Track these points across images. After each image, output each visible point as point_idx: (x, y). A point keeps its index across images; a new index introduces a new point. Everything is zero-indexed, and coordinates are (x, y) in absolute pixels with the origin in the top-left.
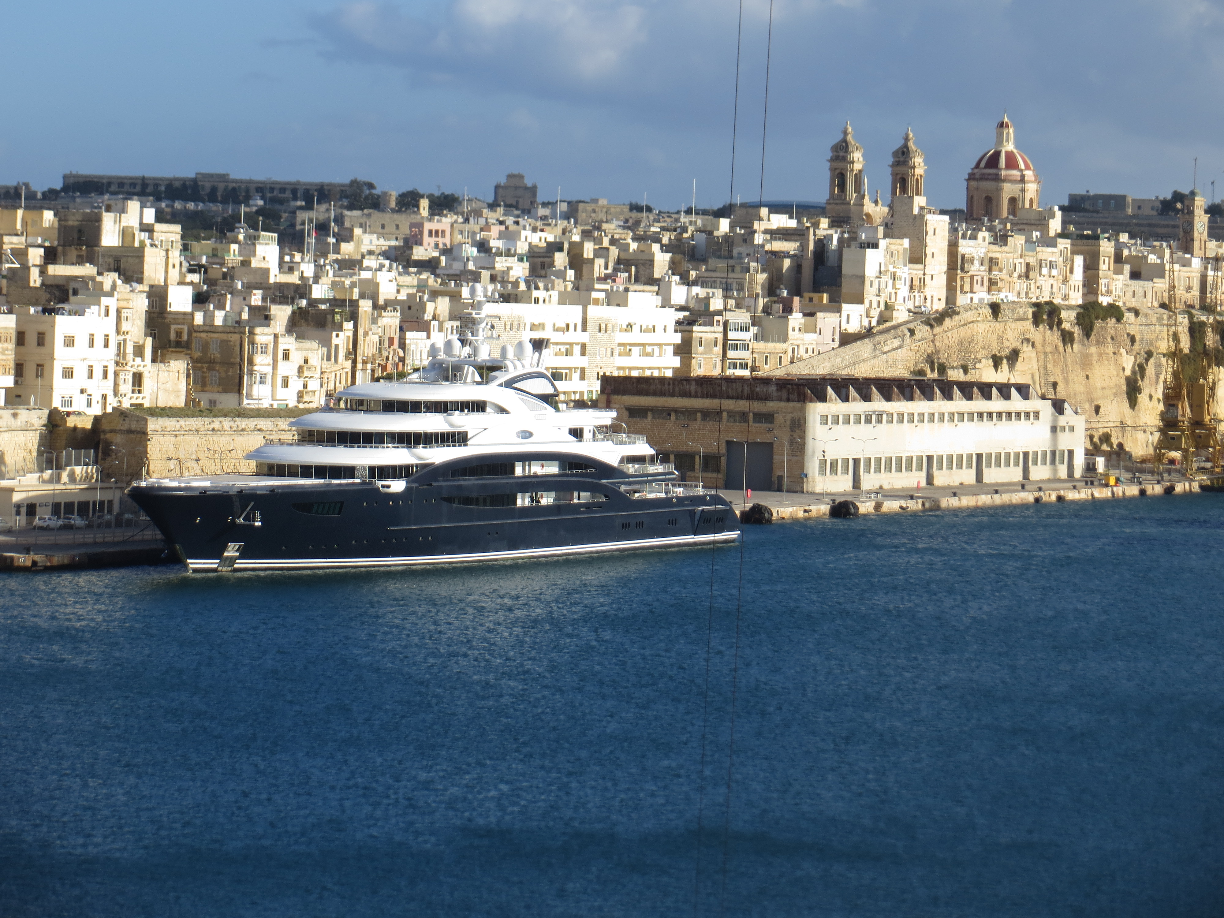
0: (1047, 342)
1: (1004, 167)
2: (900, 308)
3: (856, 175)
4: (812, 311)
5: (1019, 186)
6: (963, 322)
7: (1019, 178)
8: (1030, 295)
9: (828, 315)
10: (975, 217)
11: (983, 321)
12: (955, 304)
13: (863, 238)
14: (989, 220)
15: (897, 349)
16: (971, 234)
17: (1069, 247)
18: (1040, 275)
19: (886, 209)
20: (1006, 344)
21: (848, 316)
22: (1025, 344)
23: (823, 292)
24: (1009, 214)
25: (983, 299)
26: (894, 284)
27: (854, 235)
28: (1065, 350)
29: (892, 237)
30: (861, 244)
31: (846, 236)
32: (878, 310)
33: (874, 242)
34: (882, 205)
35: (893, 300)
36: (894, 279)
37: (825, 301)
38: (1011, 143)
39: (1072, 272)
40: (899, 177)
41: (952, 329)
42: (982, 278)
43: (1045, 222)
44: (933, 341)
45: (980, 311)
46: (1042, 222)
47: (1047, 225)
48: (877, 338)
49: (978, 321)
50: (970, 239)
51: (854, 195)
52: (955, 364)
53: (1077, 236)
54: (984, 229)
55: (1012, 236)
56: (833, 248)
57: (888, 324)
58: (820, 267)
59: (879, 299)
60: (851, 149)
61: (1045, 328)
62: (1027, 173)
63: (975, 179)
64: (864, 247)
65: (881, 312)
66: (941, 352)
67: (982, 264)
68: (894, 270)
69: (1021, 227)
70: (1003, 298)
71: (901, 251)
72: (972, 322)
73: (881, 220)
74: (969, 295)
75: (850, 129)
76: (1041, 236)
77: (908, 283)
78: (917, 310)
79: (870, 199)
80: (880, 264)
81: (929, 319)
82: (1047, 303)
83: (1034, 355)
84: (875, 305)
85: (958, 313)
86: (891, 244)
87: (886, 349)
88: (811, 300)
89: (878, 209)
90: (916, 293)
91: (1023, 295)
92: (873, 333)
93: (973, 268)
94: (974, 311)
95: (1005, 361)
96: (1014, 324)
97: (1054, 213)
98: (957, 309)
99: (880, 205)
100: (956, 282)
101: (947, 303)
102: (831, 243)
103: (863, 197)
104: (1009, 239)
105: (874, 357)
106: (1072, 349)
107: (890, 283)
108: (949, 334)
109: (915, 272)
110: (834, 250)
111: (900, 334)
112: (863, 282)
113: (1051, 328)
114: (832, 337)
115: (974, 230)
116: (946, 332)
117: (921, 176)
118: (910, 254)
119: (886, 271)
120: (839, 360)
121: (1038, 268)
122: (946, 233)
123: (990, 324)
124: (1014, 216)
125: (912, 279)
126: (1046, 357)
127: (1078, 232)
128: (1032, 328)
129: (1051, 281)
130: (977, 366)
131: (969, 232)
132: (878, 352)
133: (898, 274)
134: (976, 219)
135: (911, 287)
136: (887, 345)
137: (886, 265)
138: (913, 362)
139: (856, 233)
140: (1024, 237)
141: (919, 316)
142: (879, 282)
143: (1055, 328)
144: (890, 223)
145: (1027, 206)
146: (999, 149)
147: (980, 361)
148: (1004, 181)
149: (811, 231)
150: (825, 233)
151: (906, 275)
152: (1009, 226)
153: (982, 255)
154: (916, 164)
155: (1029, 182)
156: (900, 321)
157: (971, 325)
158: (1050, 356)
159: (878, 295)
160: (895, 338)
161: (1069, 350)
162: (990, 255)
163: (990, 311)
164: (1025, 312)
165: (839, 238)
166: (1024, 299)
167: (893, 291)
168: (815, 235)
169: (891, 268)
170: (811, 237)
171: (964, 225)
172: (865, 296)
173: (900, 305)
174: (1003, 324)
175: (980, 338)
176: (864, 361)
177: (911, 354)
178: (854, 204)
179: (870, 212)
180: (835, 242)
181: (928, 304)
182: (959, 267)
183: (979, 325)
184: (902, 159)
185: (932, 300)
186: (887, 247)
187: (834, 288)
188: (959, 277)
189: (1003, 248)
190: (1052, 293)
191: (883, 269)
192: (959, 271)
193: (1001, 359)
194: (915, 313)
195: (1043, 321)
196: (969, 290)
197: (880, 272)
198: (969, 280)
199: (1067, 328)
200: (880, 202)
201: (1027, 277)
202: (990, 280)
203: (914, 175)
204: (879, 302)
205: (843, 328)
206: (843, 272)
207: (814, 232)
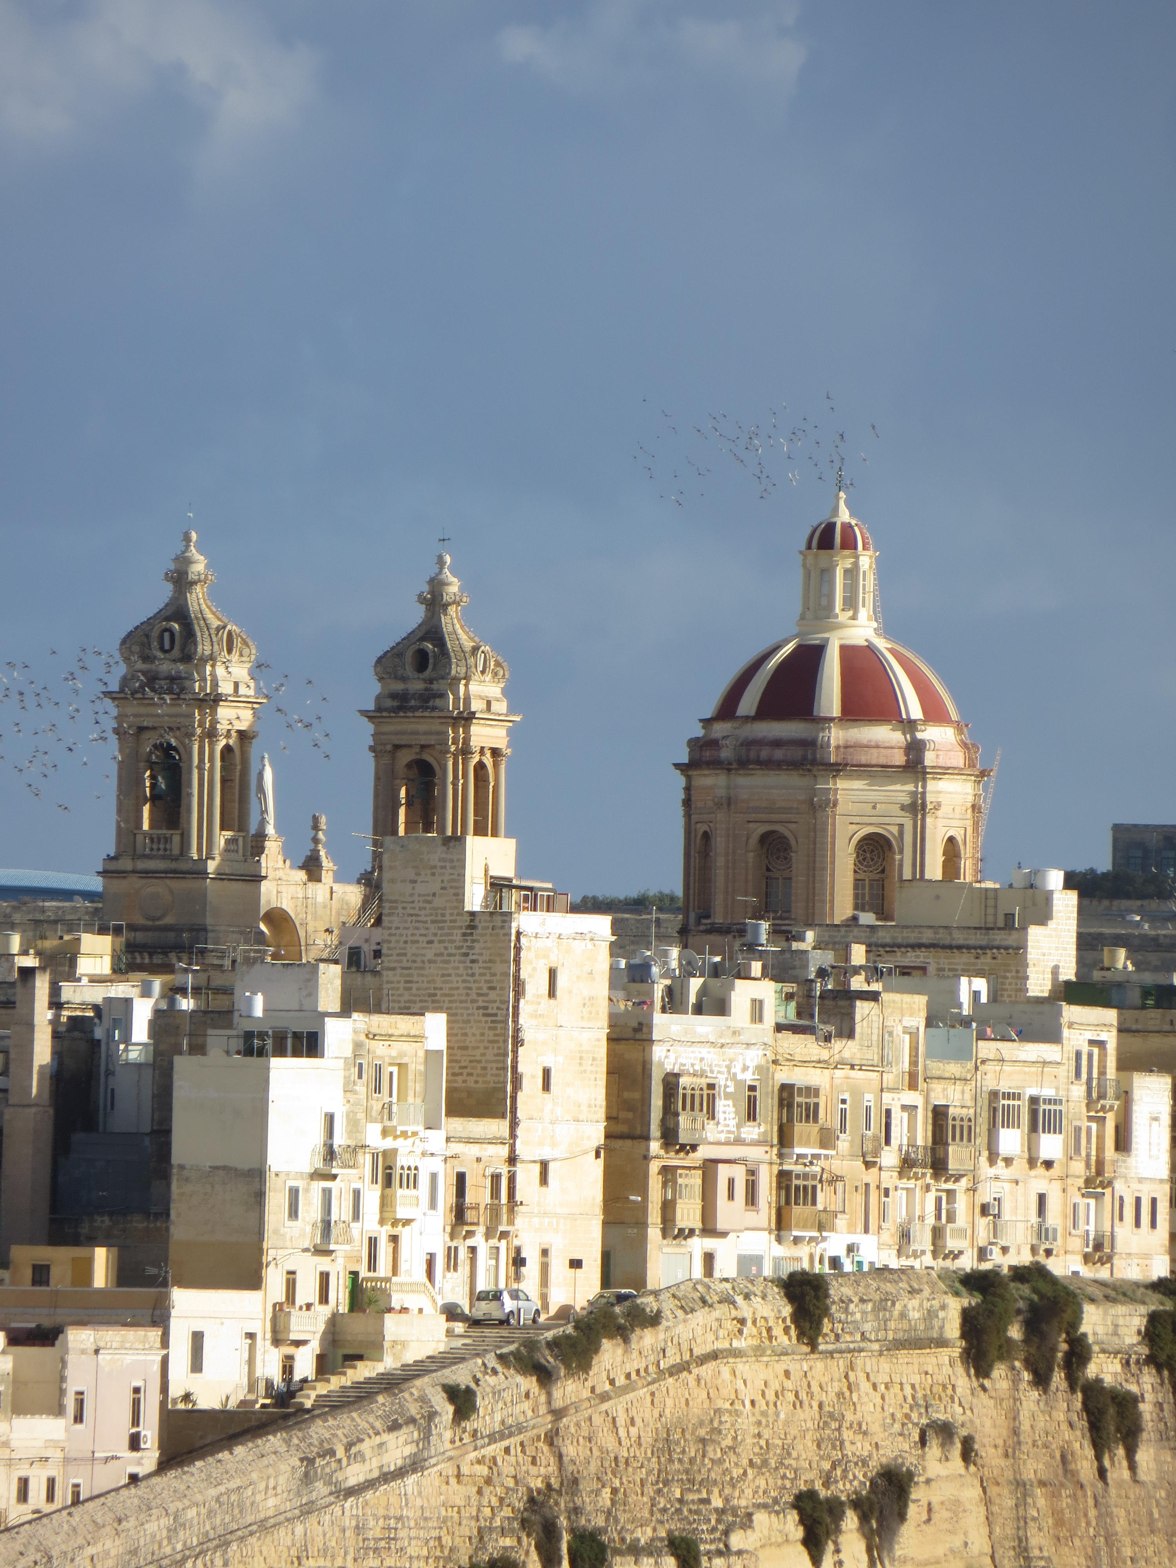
0: (1026, 1437)
1: (836, 711)
2: (412, 1301)
3: (227, 749)
4: (47, 1323)
5: (901, 791)
6: (673, 1358)
7: (899, 758)
8: (952, 1243)
9: (112, 1336)
10: (718, 918)
11: (759, 1351)
12: (640, 1282)
13: (258, 1011)
14: (776, 932)
15: (400, 1473)
16: (703, 991)
17: (1111, 1038)
18: (992, 1159)
19: (353, 895)
20: (857, 1447)
21: (197, 1338)
22: (934, 1450)
23: (93, 1241)
24: (859, 906)
25: (758, 1260)
26: (385, 1204)
27: (218, 1003)
28: (1102, 1473)
29: (377, 1009)
30: (249, 1036)
31: (186, 1004)
32: (323, 1312)
33: (304, 1028)
34: (339, 878)
35: (383, 1268)
36: (388, 1181)
37: (100, 1278)
38: (864, 613)
39: (1123, 1143)
40: (405, 757)
41: (628, 1388)
42: (752, 1172)
43: (1011, 939)
44: (551, 1438)
45: (745, 1309)
46: (999, 938)
47: (1019, 950)
48: (318, 1430)
49: (736, 1353)
50: (699, 1010)
51: (221, 838)
52: (644, 1535)
53: (1146, 993)
54: (756, 967)
55: (873, 997)
56: (134, 1055)
57: (364, 1371)
58: (78, 1137)
59: (324, 1264)
60: (204, 648)
61: (1016, 1381)
62: (931, 733)
63: (716, 764)
64: (261, 1052)
65: (334, 1321)
66: (586, 1486)
67: (751, 1115)
68: (389, 1143)
69: (911, 958)
70: (841, 1252)
71: (416, 1066)
72: (714, 1356)
73: (333, 940)
74: (698, 1245)
75: (199, 566)
76: (994, 996)
77: (446, 1196)
78: (483, 1309)
79: (287, 853)
80: (330, 1119)
81: (531, 1345)
82: (1020, 1274)
83: (971, 1493)
84: (308, 1290)
85: (654, 1320)
86: (372, 1036)
87: (354, 1475)
88: (41, 1274)
89: (319, 891)
90: (478, 1240)
91: (923, 1240)
92: (301, 1410)
93: (712, 1132)
94: (721, 1311)
95: (851, 1521)
96: (885, 1365)
97: (1048, 897)
98: (649, 1303)
99: (327, 877)
100: (644, 1191)
101: (606, 1282)
102: (127, 1038)
103: (257, 844)
104: (862, 1008)
105: (308, 1510)
106: (1132, 1467)
107: (372, 1197)
108: (618, 1407)
109: (474, 1150)
110: (138, 1066)
111: (413, 1409)
112: (259, 1197)
113: (1041, 1380)
114: (126, 1430)
115: (716, 971)
116: (604, 1397)
117: (496, 753)
118: (452, 1074)
119: (356, 1149)
120: (157, 1526)
121: (982, 1127)
122: (602, 988)
123: (786, 1363)
124: (883, 913)
125: (461, 1178)
126: (1021, 1503)
127: (1149, 978)
128: (963, 1381)
129: (1039, 1181)
130: (737, 1540)
131: (695, 984)
132: (321, 1489)
133: (402, 1160)
134: (723, 930)
135: (460, 1213)
136: (360, 1457)
137: (354, 1125)
138: (469, 1528)
139: (227, 991)
140: (921, 1001)
141: (490, 1333)
142: (327, 1194)
143: (1058, 1378)
144: (367, 949)
145: (934, 870)
146: (815, 639)
147: (747, 1521)
148: (838, 769)
149: (42, 985)
150: (97, 994)
151: (436, 1165)
152: (858, 954)
153: (749, 1077)
154: (476, 706)
155: (945, 771)
156: (411, 1356)
157: (706, 1370)
158: (1040, 1499)
159: (322, 1251)
160: (394, 1427)
161: (1119, 1472)
162: (783, 1076)
163: (787, 1310)
164: (931, 1314)
165: (157, 1013)
166: (928, 1260)
167: (383, 1234)
168: (56, 1004)
169: (373, 1136)
170: (43, 1015)
171: (674, 952)
172: (270, 1255)
173: (413, 1288)
174: (838, 1365)
175: (746, 1423)
176: (264, 1527)
177: (458, 1493)
178: (221, 876)
179: (286, 905)
180: (140, 1032)
181: (530, 1283)
182: (655, 1130)
183: (742, 1367)
184: (416, 686)
185: (545, 1269)
186: (358, 1045)
187: (138, 1223)
188: (654, 1167)
189: (838, 1045)
190: (1043, 1232)
191: (340, 1140)
192: (655, 1146)
193: (834, 1508)
194: (476, 1323)
195: (1006, 1350)
196: (698, 1225)
197: (330, 1154)
198: (695, 1180)
199: (1108, 1380)
200: (326, 863)
201: (939, 1166)
202: (783, 1177)
203: (466, 751)
204: (325, 1277)
205: (175, 1391)
206: (175, 1160)
207: (55, 991)
